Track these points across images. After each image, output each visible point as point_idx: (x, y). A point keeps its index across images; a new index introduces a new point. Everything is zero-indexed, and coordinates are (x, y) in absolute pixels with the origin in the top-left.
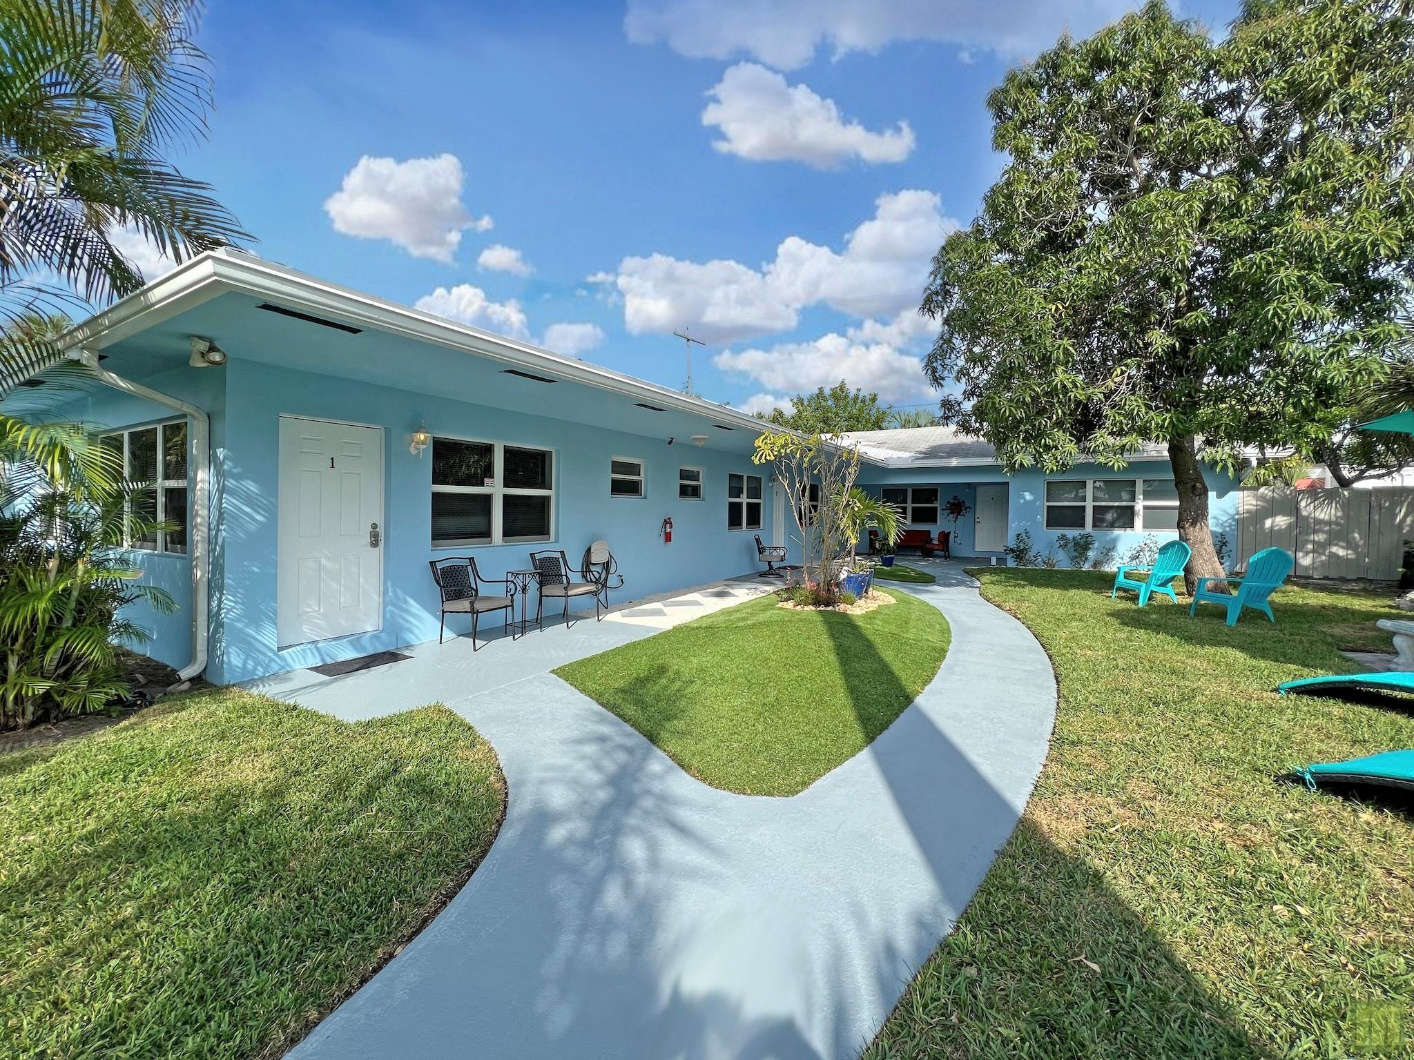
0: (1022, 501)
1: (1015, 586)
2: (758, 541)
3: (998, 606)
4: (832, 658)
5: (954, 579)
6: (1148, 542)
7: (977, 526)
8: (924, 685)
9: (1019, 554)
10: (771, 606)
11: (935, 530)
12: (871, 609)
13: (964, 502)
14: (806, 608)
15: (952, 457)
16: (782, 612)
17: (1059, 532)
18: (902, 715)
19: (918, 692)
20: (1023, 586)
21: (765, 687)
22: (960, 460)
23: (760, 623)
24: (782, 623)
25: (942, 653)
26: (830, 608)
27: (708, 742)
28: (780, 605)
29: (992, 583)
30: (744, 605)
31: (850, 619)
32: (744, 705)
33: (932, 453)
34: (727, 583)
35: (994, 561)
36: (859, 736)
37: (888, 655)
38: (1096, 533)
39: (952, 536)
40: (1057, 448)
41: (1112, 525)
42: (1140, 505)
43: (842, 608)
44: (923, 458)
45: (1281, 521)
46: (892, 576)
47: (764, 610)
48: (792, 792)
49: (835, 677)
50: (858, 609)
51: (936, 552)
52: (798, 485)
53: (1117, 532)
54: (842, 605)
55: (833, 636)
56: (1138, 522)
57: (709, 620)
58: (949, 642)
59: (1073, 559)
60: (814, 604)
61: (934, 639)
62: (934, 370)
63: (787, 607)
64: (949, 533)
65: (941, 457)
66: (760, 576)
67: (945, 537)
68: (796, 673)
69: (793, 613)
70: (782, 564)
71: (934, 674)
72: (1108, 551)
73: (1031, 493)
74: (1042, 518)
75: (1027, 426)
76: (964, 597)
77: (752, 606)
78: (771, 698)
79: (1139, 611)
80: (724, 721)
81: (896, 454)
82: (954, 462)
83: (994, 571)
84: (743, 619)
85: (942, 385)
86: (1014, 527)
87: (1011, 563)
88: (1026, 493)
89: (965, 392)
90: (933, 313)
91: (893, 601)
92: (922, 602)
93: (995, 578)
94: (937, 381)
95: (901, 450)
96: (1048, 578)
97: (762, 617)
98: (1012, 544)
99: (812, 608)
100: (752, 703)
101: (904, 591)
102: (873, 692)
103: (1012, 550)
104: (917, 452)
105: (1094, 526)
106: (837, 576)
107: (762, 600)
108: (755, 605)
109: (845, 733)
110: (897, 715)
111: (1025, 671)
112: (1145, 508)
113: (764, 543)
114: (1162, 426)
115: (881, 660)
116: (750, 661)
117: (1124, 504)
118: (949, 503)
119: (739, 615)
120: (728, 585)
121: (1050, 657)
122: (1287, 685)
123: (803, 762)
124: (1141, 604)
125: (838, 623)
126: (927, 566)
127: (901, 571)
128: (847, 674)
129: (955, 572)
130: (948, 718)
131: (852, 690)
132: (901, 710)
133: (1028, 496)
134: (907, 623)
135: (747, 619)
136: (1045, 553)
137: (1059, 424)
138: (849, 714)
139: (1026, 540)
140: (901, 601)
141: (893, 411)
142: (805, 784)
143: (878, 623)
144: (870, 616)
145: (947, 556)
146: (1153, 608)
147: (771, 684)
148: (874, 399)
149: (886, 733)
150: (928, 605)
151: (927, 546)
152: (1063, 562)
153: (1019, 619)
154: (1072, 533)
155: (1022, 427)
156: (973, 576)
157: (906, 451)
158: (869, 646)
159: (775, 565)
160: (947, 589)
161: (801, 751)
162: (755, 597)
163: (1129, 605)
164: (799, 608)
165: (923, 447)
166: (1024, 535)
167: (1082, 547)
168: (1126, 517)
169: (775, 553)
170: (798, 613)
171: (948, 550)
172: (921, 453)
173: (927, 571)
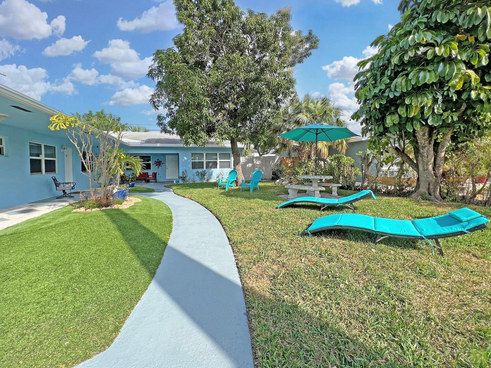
0: (184, 160)
1: (186, 189)
2: (55, 180)
3: (184, 197)
4: (117, 233)
5: (162, 189)
6: (221, 172)
7: (167, 170)
8: (170, 234)
9: (183, 179)
10: (69, 212)
11: (150, 172)
12: (132, 205)
13: (161, 161)
14: (94, 210)
15: (158, 143)
16: (78, 214)
17: (196, 170)
18: (165, 253)
19: (168, 239)
20: (189, 189)
21: (70, 265)
22: (161, 144)
23: (61, 223)
24: (78, 221)
25: (171, 218)
26: (109, 207)
27: (10, 335)
28: (75, 211)
29: (177, 189)
30: (47, 215)
31: (121, 211)
32: (52, 285)
33: (149, 141)
34: (31, 204)
35: (175, 182)
36: (146, 275)
37: (147, 225)
38: (207, 170)
39: (157, 174)
40: (202, 138)
41: (211, 168)
42: (218, 161)
43: (116, 206)
44: (145, 143)
45: (250, 165)
46: (136, 191)
47: (63, 215)
48: (108, 342)
49: (122, 243)
50: (125, 206)
51: (151, 181)
52: (84, 145)
53: (212, 169)
54: (115, 205)
55: (114, 221)
56: (218, 166)
57: (14, 229)
58: (171, 213)
59: (201, 179)
60: (98, 207)
61: (165, 213)
62: (154, 102)
63: (80, 211)
64: (156, 173)
65: (153, 143)
66: (57, 198)
67: (155, 175)
68: (95, 248)
69: (85, 214)
70: (73, 191)
71: (172, 228)
72: (211, 175)
73: (187, 157)
74: (190, 166)
75: (193, 129)
76: (169, 195)
77: (53, 214)
78: (77, 271)
79: (227, 192)
80: (30, 306)
81: (133, 141)
82: (158, 145)
83: (176, 185)
84: (46, 223)
85: (158, 109)
86: (181, 169)
87: (181, 182)
88: (185, 157)
89: (167, 114)
90: (153, 78)
91: (140, 200)
92: (153, 199)
93: (178, 187)
94: (156, 107)
95: (135, 140)
96: (195, 186)
97: (62, 220)
98: (181, 175)
99: (98, 209)
100: (59, 281)
101: (144, 196)
102: (146, 245)
103: (181, 177)
104: (142, 141)
105: (206, 168)
106: (112, 191)
107: (60, 210)
108: (56, 214)
109: (137, 276)
110: (162, 254)
111: (206, 218)
112: (220, 162)
113: (59, 180)
114: (234, 132)
115: (145, 228)
116: (56, 250)
117: (214, 161)
118: (155, 161)
119: (42, 221)
120: (32, 206)
121: (211, 211)
122: (279, 206)
123: (112, 310)
124: (227, 190)
125: (116, 214)
126: (148, 186)
127: (138, 188)
128: (128, 240)
129: (161, 187)
130: (187, 247)
131: (134, 249)
132: (163, 250)
133: (185, 158)
134: (151, 208)
135: (50, 222)
136: (192, 178)
137: (202, 130)
138: (136, 264)
139: (186, 173)
140: (143, 200)
141: (127, 126)
142: (117, 330)
143: (138, 211)
144: (132, 208)
145: (156, 182)
146: (230, 191)
147: (76, 262)
148: (119, 120)
149: (160, 266)
150: (156, 200)
151: (148, 178)
152: (198, 180)
153: (193, 200)
154: (200, 170)
155: (191, 129)
156: (169, 187)
157: (137, 140)
158: (136, 222)
159: (68, 192)
160: (160, 193)
161: (108, 302)
162: (55, 209)
163: (224, 191)
164: (88, 210)
165: (145, 139)
166: (185, 172)
167: (203, 175)
168: (215, 165)
169: (67, 186)
170: (89, 213)
171: (156, 180)
172: (144, 141)
173: (150, 187)
